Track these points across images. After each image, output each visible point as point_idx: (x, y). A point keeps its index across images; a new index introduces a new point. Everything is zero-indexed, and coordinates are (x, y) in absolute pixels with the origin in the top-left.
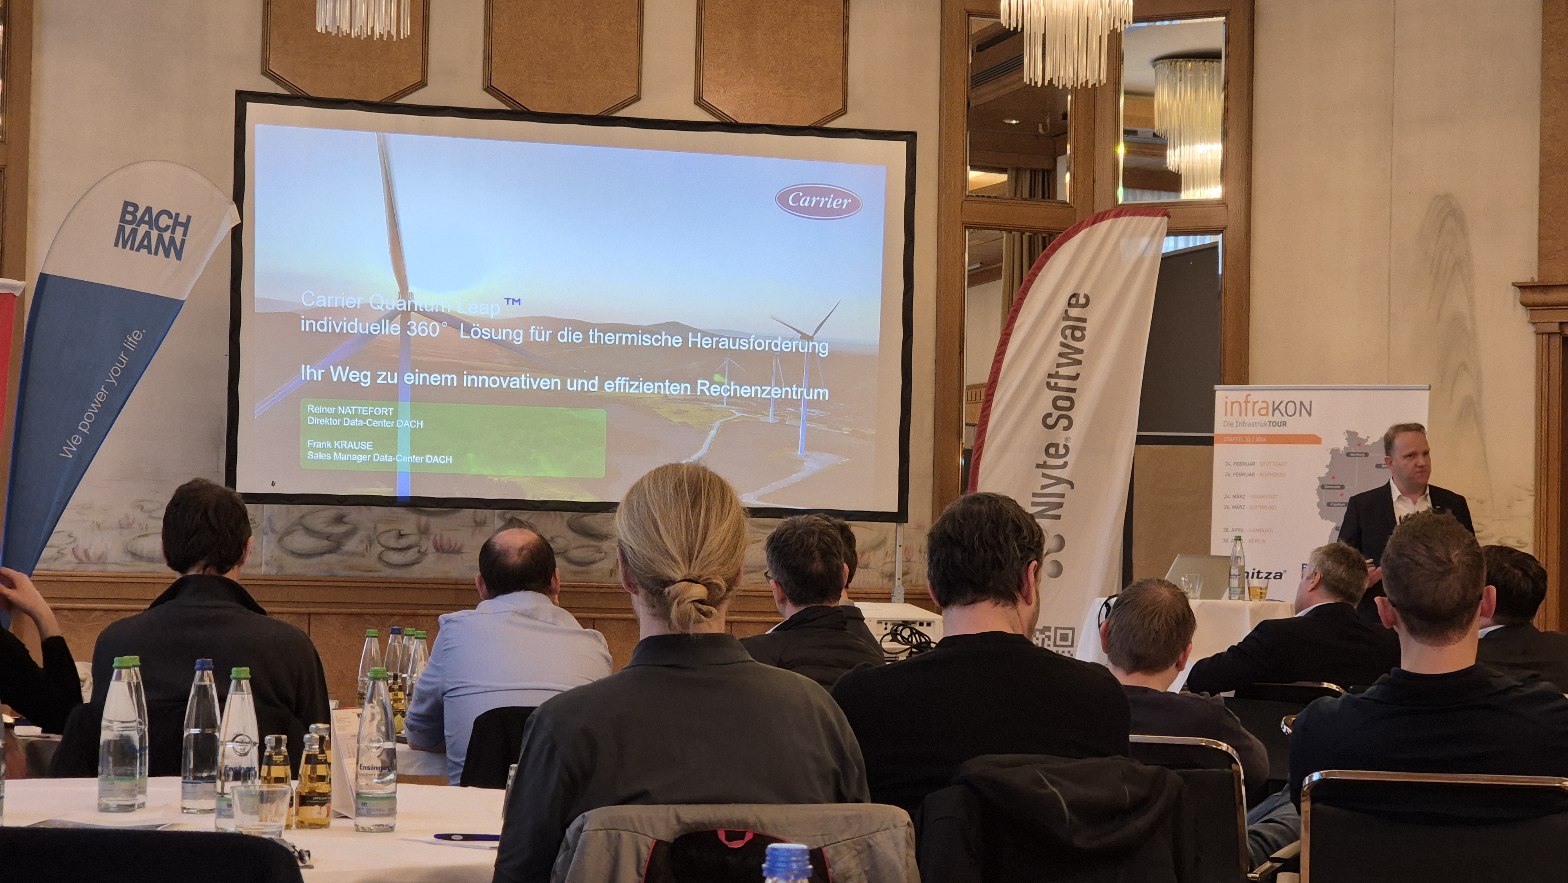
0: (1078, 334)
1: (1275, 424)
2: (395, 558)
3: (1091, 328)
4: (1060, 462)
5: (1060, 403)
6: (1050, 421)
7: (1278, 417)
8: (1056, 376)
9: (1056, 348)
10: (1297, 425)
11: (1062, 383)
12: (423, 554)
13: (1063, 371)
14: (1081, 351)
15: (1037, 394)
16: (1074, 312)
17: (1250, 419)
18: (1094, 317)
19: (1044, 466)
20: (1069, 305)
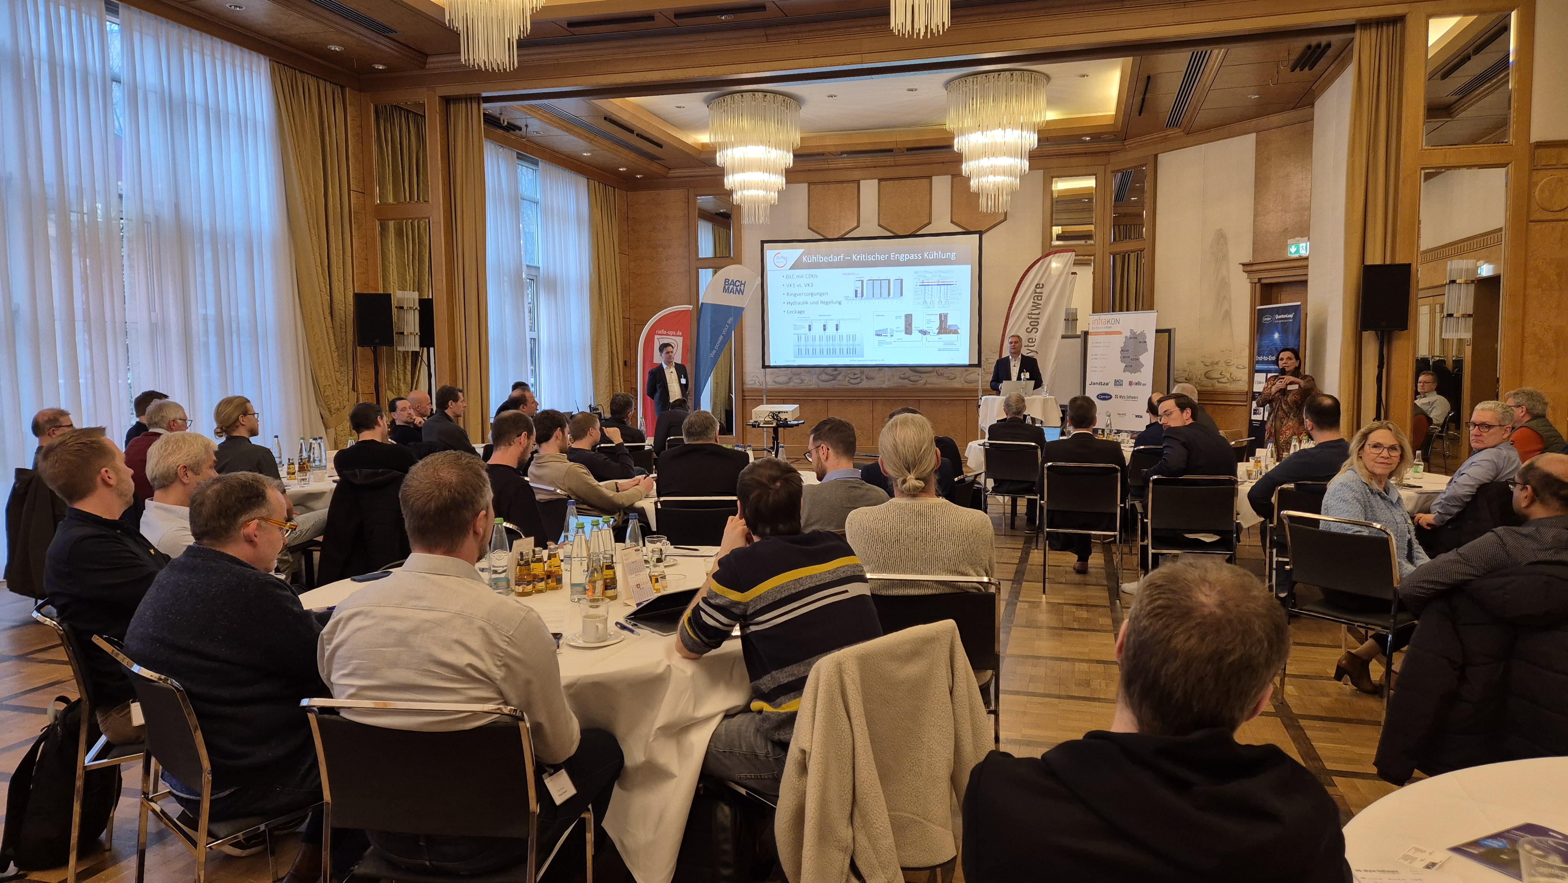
0: (1040, 298)
1: (1107, 327)
2: (853, 381)
3: (1044, 296)
4: (1033, 344)
5: (1032, 323)
6: (1028, 330)
7: (1109, 325)
8: (1032, 314)
9: (1031, 304)
10: (1115, 328)
11: (1033, 316)
12: (862, 380)
13: (1034, 312)
14: (1040, 304)
15: (1024, 320)
16: (1038, 290)
17: (1100, 326)
18: (1046, 291)
19: (1028, 346)
20: (1036, 287)
